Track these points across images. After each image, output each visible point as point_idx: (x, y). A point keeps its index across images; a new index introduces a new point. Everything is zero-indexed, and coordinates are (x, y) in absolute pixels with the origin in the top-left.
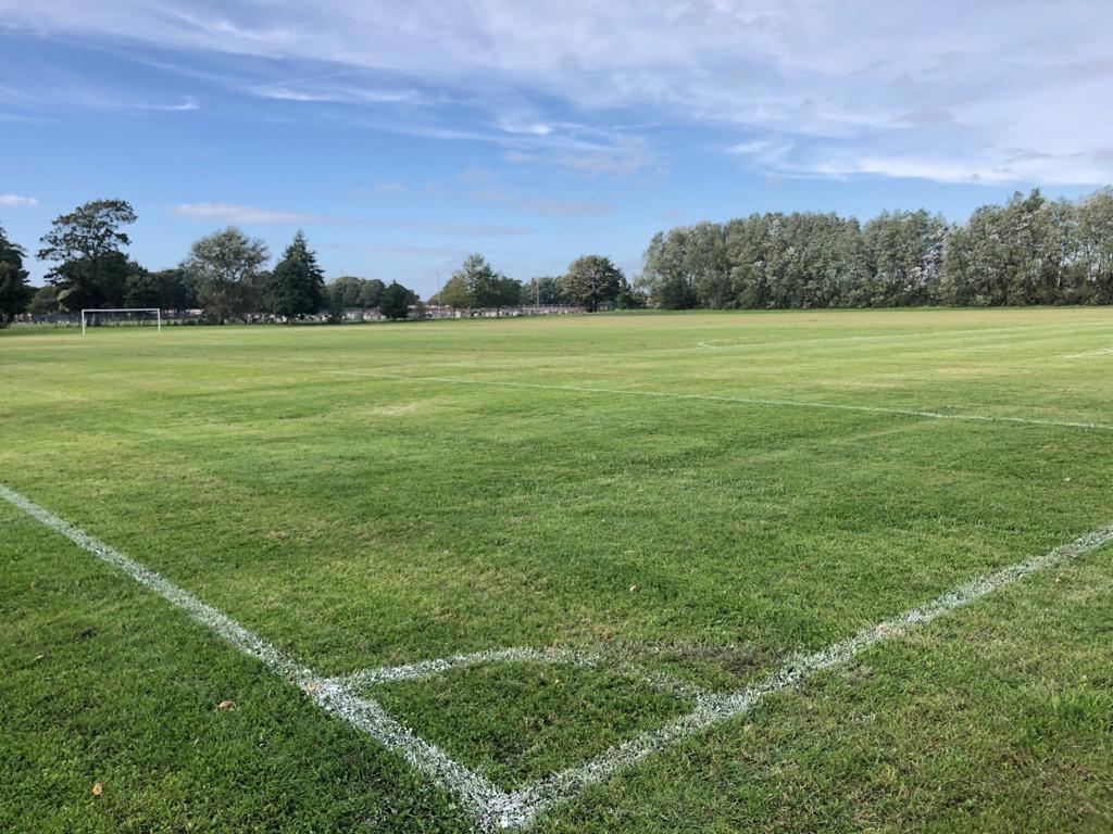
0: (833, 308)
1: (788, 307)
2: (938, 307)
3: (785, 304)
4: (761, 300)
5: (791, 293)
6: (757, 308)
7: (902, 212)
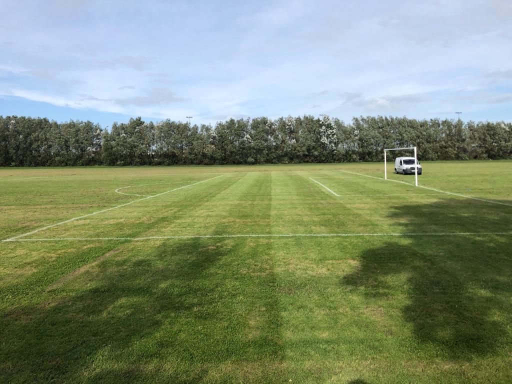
0: (49, 166)
1: (23, 166)
2: (102, 166)
3: (21, 164)
4: (6, 162)
5: (25, 158)
6: (4, 166)
7: (80, 121)
